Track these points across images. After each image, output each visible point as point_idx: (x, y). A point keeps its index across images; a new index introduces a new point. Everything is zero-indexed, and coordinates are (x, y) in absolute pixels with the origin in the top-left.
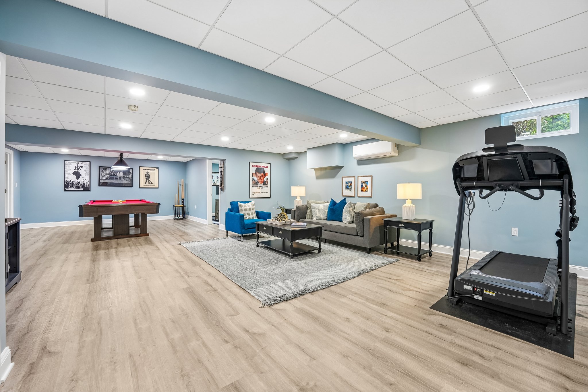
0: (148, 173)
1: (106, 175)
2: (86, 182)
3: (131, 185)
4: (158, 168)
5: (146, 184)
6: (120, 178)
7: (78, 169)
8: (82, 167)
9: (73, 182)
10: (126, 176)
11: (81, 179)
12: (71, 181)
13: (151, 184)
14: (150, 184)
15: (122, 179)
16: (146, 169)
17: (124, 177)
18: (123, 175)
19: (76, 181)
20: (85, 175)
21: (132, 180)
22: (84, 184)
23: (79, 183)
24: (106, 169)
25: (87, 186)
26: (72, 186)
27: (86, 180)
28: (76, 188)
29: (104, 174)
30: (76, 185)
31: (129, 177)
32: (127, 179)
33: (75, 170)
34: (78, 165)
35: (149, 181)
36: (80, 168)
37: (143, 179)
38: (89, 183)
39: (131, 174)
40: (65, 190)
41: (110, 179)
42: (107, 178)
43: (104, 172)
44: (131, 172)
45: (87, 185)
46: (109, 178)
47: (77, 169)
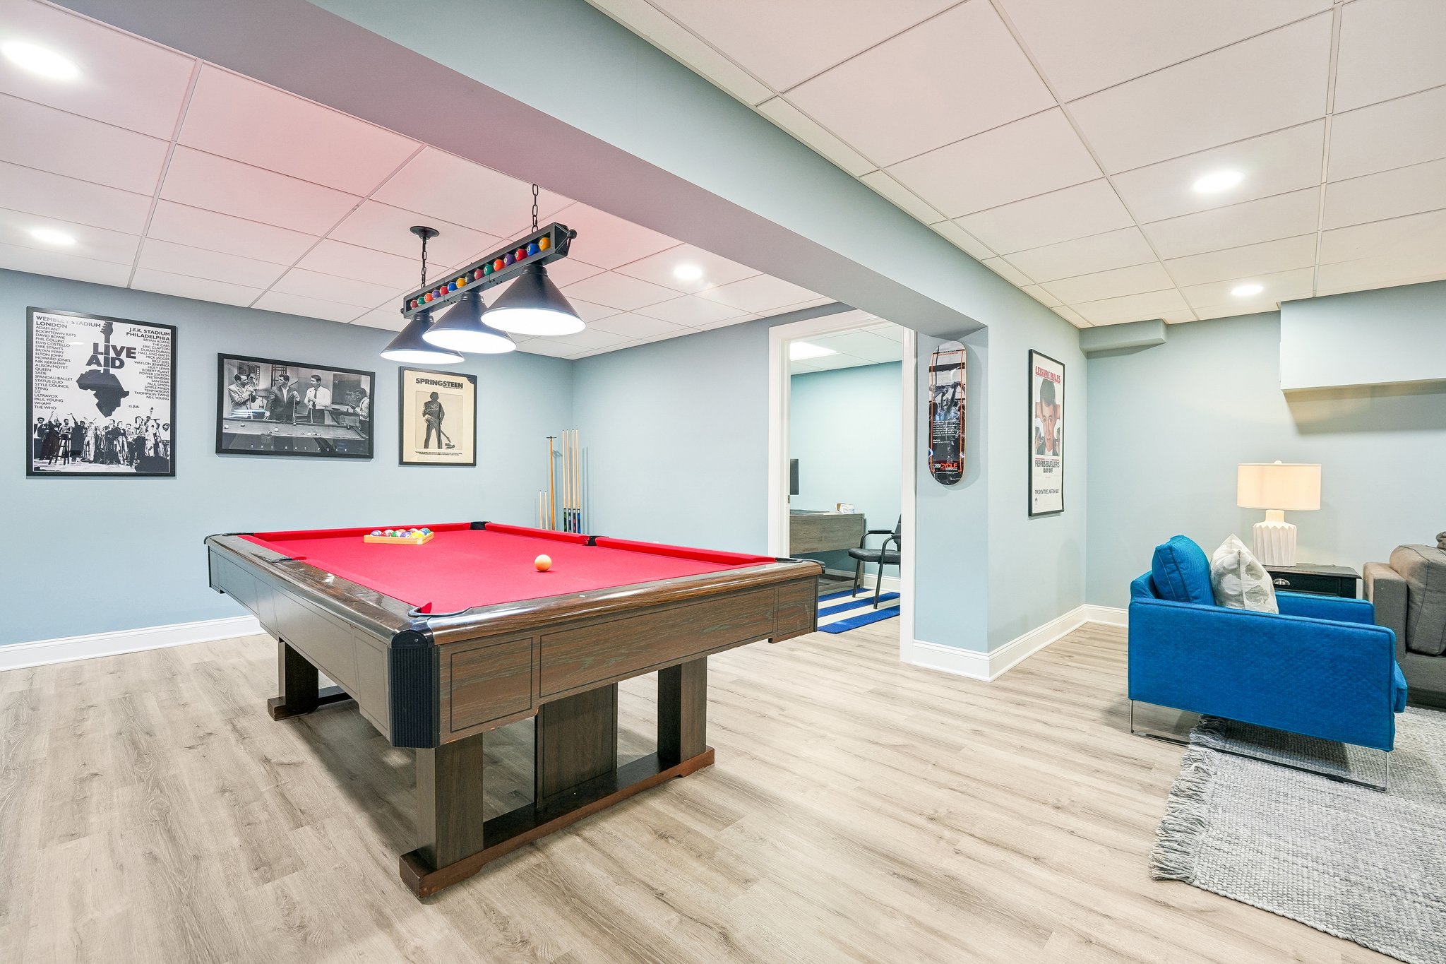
0: (434, 396)
1: (253, 399)
2: (151, 431)
3: (363, 450)
4: (473, 379)
5: (426, 446)
6: (318, 415)
7: (106, 359)
8: (130, 352)
9: (79, 430)
10: (344, 408)
11: (124, 415)
12: (72, 424)
13: (449, 446)
14: (444, 449)
15: (328, 421)
16: (427, 382)
17: (336, 414)
18: (333, 403)
19: (97, 421)
20: (149, 392)
21: (368, 426)
22: (141, 441)
23: (115, 433)
24: (253, 370)
25: (156, 452)
26: (76, 453)
27: (151, 423)
28: (95, 461)
29: (246, 395)
30: (97, 446)
31: (358, 415)
32: (348, 421)
33: (94, 367)
34: (107, 340)
35: (439, 433)
36: (118, 353)
38: (166, 436)
39: (366, 401)
40: (32, 472)
41: (271, 417)
42: (259, 416)
43: (244, 385)
44: (368, 391)
45: (156, 445)
46: (268, 414)
47: (101, 358)
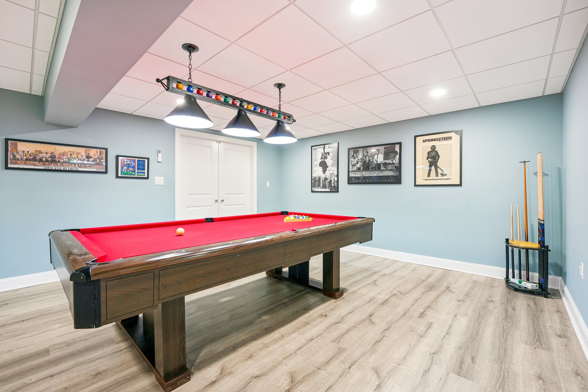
0: (433, 148)
1: (358, 163)
2: (333, 178)
3: (397, 180)
4: (460, 133)
5: (429, 175)
6: (378, 167)
7: (324, 157)
8: (328, 153)
9: (320, 178)
10: (388, 161)
11: (328, 173)
12: (318, 177)
13: (442, 175)
14: (440, 177)
15: (382, 168)
16: (429, 140)
17: (385, 164)
18: (384, 159)
19: (323, 176)
20: (332, 166)
21: (399, 168)
22: (331, 181)
23: (326, 179)
24: (357, 152)
25: (334, 185)
26: (319, 186)
27: (333, 175)
28: (322, 188)
29: (355, 162)
30: (323, 183)
31: (394, 164)
32: (390, 167)
33: (322, 160)
34: (324, 151)
35: (436, 167)
36: (326, 155)
37: (423, 165)
38: (336, 179)
39: (398, 156)
40: (312, 191)
41: (363, 169)
42: (359, 169)
43: (355, 158)
44: (398, 152)
45: (334, 182)
46: (362, 168)
47: (323, 157)
